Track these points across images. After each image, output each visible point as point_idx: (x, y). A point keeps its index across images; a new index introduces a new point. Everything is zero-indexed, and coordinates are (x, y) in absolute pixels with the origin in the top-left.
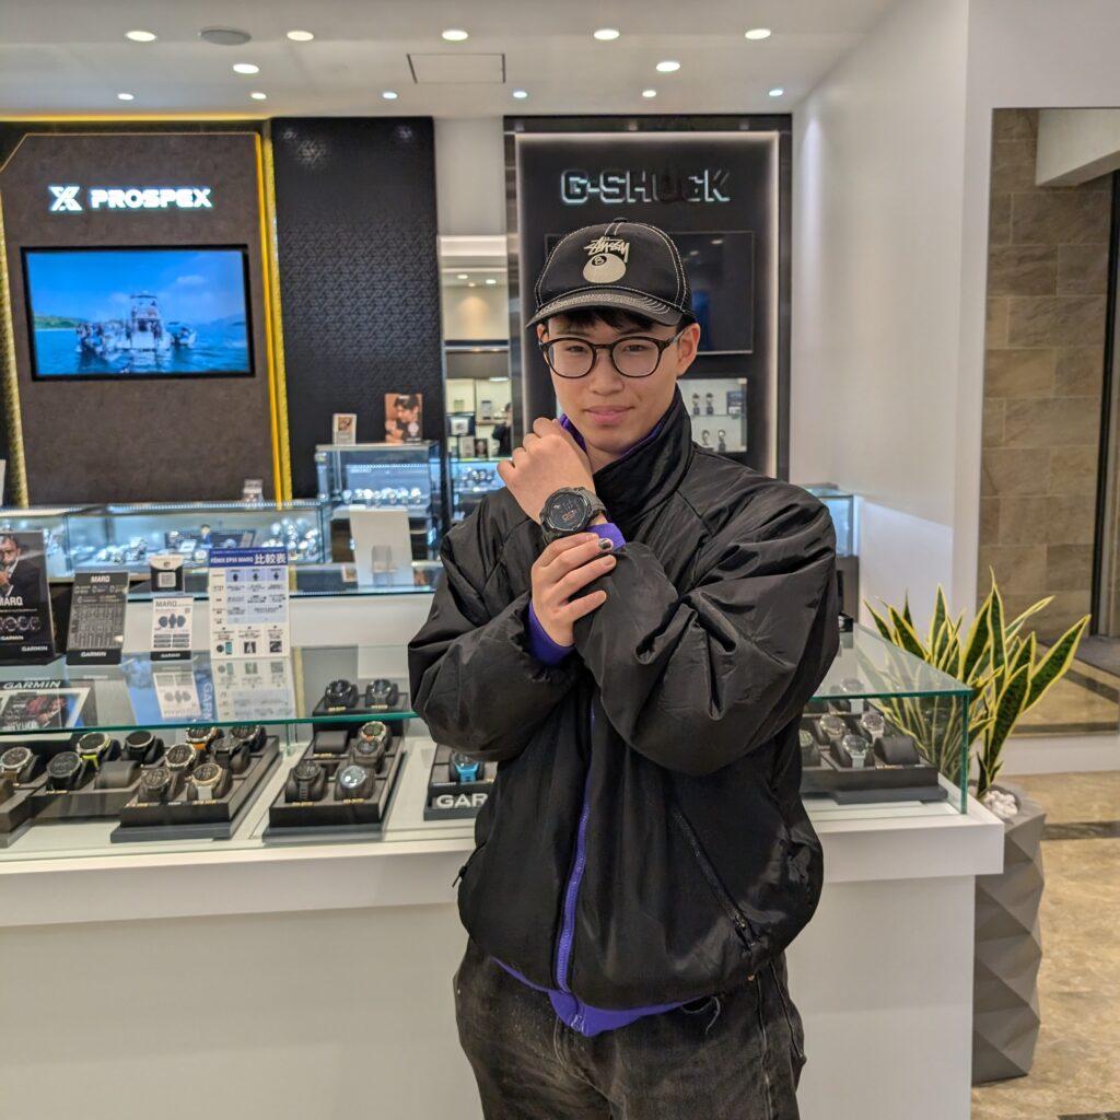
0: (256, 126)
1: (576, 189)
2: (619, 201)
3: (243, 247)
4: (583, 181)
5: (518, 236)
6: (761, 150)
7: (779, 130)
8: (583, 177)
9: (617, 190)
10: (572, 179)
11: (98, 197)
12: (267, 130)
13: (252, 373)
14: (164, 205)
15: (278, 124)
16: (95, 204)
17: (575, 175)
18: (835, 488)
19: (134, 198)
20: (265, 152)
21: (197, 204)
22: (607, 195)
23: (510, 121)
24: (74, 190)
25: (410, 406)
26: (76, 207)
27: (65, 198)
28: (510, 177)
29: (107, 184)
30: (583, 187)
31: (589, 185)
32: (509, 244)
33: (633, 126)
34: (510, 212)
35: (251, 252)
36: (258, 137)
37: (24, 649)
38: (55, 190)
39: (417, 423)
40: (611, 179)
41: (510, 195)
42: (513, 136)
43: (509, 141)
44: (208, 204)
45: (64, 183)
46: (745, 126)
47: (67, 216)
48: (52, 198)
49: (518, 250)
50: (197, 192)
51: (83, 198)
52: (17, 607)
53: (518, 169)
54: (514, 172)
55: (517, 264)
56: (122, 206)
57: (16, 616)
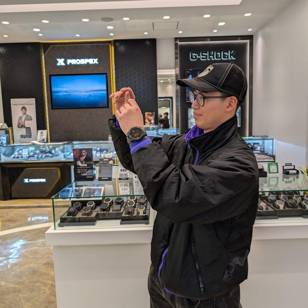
0: (110, 42)
1: (194, 57)
2: (205, 60)
3: (106, 74)
4: (196, 55)
5: (178, 69)
6: (244, 45)
7: (250, 40)
8: (196, 54)
9: (205, 57)
10: (193, 54)
11: (69, 61)
12: (112, 43)
13: (108, 107)
14: (86, 63)
15: (115, 41)
16: (68, 63)
17: (194, 53)
18: (267, 137)
19: (78, 62)
20: (112, 49)
21: (94, 63)
22: (202, 58)
23: (176, 39)
24: (63, 60)
25: (151, 116)
26: (63, 64)
27: (61, 62)
28: (176, 54)
29: (71, 58)
30: (196, 56)
31: (197, 56)
32: (176, 71)
33: (209, 40)
34: (176, 63)
35: (108, 75)
36: (110, 45)
37: (87, 177)
38: (58, 60)
39: (154, 120)
40: (203, 54)
41: (176, 58)
42: (177, 43)
43: (176, 44)
44: (97, 63)
45: (60, 58)
46: (240, 39)
47: (61, 66)
48: (57, 62)
49: (178, 72)
50: (94, 59)
51: (65, 62)
52: (85, 167)
53: (178, 51)
54: (178, 52)
55: (178, 76)
56: (75, 64)
57: (85, 169)
